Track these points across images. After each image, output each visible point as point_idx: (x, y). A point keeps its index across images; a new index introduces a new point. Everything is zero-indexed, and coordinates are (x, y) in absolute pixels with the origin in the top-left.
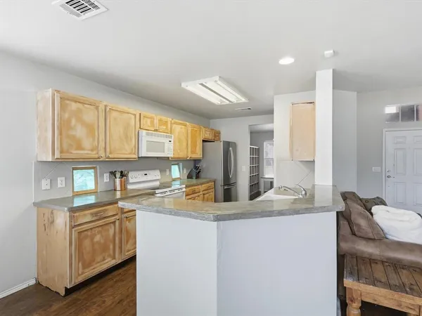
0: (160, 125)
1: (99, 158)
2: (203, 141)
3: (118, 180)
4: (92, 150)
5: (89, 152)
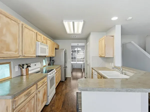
0: (44, 40)
1: (19, 57)
2: (56, 49)
3: (24, 70)
4: (16, 52)
5: (14, 53)
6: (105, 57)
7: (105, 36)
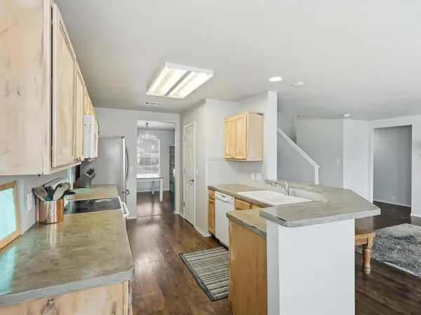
6: (248, 160)
7: (247, 113)
